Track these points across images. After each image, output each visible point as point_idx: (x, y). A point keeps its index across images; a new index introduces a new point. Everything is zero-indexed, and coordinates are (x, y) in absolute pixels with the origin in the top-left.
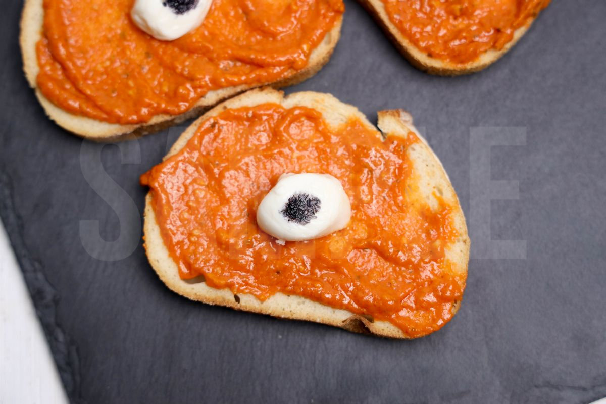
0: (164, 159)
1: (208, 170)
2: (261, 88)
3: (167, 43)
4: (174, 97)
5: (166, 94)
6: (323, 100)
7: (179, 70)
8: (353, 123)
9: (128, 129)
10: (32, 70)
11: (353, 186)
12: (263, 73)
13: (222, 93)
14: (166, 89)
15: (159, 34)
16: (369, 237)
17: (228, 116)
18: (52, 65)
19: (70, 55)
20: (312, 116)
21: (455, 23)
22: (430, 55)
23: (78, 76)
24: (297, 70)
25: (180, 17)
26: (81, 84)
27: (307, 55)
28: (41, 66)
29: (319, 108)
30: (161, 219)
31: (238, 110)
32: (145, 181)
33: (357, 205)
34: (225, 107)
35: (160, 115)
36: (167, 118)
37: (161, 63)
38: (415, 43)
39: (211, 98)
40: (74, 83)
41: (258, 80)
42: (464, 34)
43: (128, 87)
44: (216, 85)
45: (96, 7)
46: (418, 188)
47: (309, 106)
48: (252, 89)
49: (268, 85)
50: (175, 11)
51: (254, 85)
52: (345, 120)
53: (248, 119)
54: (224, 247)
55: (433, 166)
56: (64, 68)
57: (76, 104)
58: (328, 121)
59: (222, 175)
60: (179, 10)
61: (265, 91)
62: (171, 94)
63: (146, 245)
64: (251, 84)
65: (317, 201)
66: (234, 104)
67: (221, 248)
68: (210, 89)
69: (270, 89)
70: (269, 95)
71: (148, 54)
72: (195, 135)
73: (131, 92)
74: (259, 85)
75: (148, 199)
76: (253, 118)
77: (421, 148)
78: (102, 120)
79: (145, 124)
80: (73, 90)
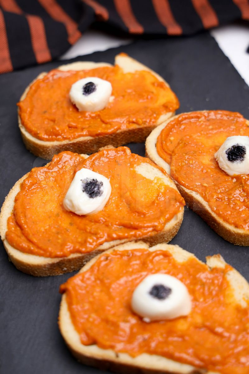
1: (102, 281)
2: (136, 241)
3: (83, 216)
5: (79, 243)
6: (173, 249)
7: (88, 230)
9: (56, 260)
10: (3, 231)
11: (192, 292)
12: (138, 233)
13: (113, 243)
14: (80, 240)
15: (79, 210)
16: (203, 321)
17: (115, 253)
18: (15, 228)
19: (26, 223)
20: (166, 255)
22: (237, 226)
23: (29, 232)
24: (157, 231)
25: (91, 199)
26: (31, 237)
27: (165, 224)
28: (9, 228)
29: (171, 252)
31: (123, 251)
32: (63, 287)
34: (114, 250)
35: (76, 254)
36: (80, 255)
38: (227, 221)
39: (106, 245)
40: (27, 236)
41: (135, 236)
43: (58, 238)
45: (44, 201)
46: (234, 295)
47: (165, 250)
48: (131, 241)
49: (140, 240)
50: (88, 196)
52: (187, 259)
53: (128, 256)
54: (110, 323)
56: (22, 229)
57: (26, 245)
58: (176, 259)
59: (110, 284)
60: (91, 196)
61: (139, 243)
62: (83, 242)
63: (60, 322)
64: (130, 238)
65: (170, 289)
66: (120, 248)
67: (108, 324)
68: (106, 241)
69: (141, 242)
70: (141, 245)
71: (71, 224)
72: (95, 263)
73: (59, 241)
74: (135, 238)
75: (64, 297)
76: (130, 255)
77: (234, 273)
78: (40, 255)
79: (66, 258)
80: (26, 239)
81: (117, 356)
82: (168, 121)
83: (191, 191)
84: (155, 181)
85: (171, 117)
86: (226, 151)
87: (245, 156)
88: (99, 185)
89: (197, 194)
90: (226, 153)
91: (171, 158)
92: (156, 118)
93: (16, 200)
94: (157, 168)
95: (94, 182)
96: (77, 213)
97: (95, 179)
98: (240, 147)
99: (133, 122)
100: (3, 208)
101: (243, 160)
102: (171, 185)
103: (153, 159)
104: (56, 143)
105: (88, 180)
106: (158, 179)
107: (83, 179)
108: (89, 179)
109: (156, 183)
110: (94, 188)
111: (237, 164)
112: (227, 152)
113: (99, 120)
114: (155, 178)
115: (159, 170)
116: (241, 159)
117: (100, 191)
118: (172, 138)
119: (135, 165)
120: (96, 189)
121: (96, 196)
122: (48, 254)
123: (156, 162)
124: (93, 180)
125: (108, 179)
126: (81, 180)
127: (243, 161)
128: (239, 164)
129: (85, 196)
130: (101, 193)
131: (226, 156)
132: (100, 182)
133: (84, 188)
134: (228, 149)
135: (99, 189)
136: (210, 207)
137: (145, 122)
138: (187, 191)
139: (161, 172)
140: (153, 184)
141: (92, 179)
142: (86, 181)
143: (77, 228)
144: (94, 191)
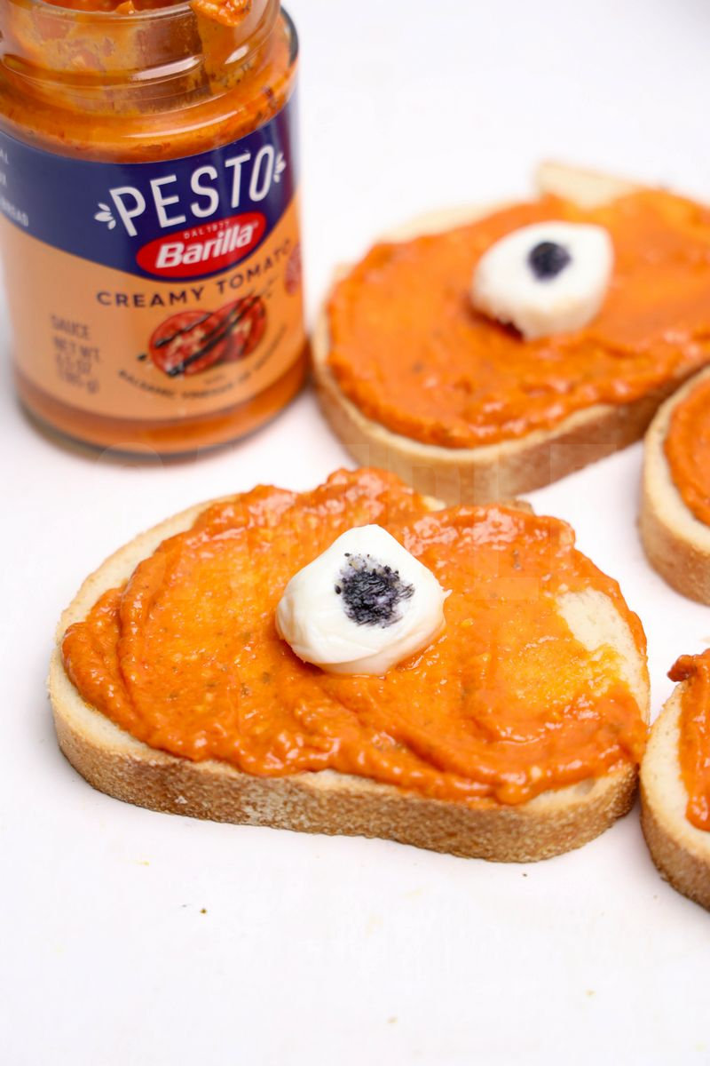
4: (265, 742)
7: (299, 713)
9: (156, 759)
12: (438, 780)
14: (259, 730)
15: (304, 644)
23: (135, 649)
24: (499, 802)
25: (352, 624)
26: (130, 665)
27: (533, 790)
28: (93, 616)
35: (222, 764)
37: (279, 695)
39: (327, 782)
41: (423, 785)
43: (200, 700)
50: (348, 611)
60: (356, 614)
62: (263, 740)
64: (406, 786)
68: (332, 766)
71: (266, 677)
73: (199, 708)
78: (125, 726)
84: (597, 658)
88: (396, 593)
95: (386, 575)
96: (297, 649)
97: (393, 571)
105: (368, 561)
106: (610, 655)
107: (354, 554)
108: (373, 561)
109: (594, 664)
110: (377, 594)
114: (601, 647)
115: (628, 630)
117: (392, 611)
119: (564, 587)
120: (381, 600)
121: (372, 621)
122: (142, 730)
124: (387, 570)
125: (445, 590)
126: (347, 555)
129: (337, 607)
130: (392, 619)
132: (406, 585)
133: (344, 581)
135: (390, 604)
139: (631, 636)
140: (583, 664)
141: (384, 565)
142: (363, 564)
143: (276, 696)
144: (374, 605)
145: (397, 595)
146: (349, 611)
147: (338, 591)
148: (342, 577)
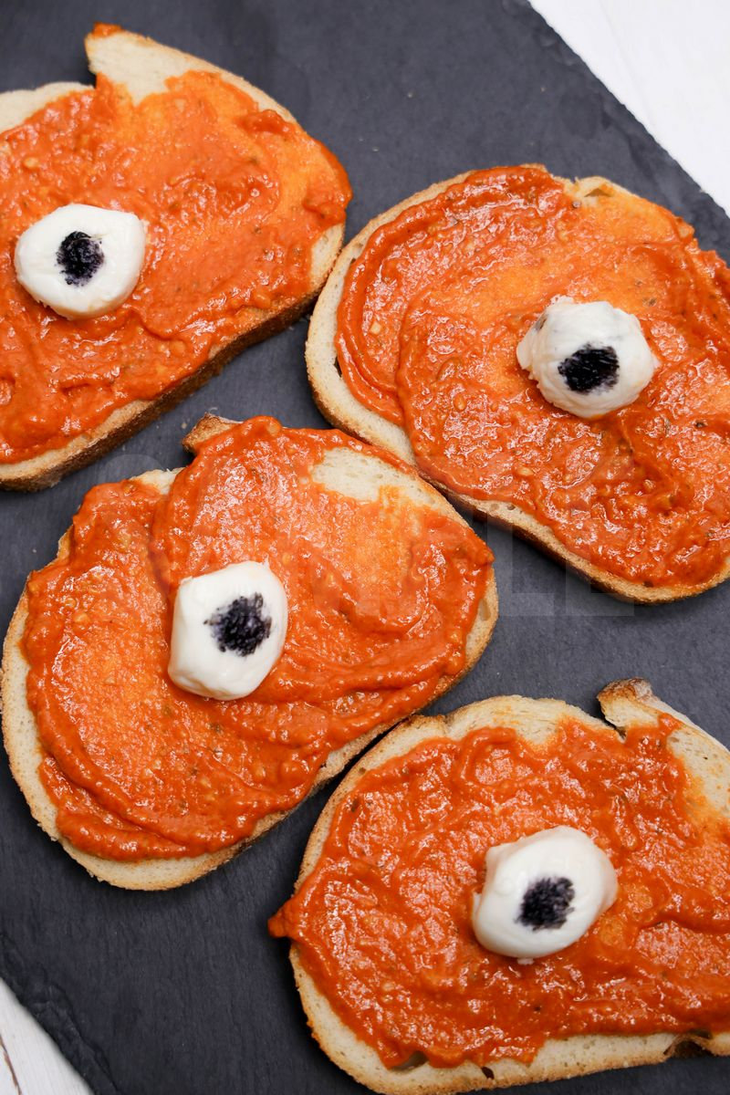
0: (297, 886)
2: (408, 721)
3: (240, 701)
4: (279, 781)
5: (265, 781)
6: (509, 709)
7: (273, 737)
8: (568, 728)
10: (45, 813)
11: (602, 830)
12: (404, 698)
13: (351, 750)
14: (262, 773)
16: (656, 903)
17: (372, 783)
18: (74, 795)
19: (96, 772)
20: (504, 740)
21: (670, 522)
23: (120, 800)
24: (453, 675)
25: (250, 657)
26: (129, 810)
27: (462, 649)
28: (58, 803)
30: (326, 986)
31: (384, 767)
32: (278, 930)
33: (621, 857)
34: (363, 770)
35: (267, 818)
36: (278, 817)
37: (241, 734)
38: (620, 573)
39: (335, 763)
40: (117, 811)
41: (399, 710)
42: (692, 537)
43: (204, 790)
44: (337, 741)
46: (704, 797)
47: (491, 724)
48: (394, 727)
49: (417, 713)
51: (395, 721)
52: (553, 728)
53: (405, 778)
54: (438, 996)
55: (716, 756)
56: (95, 795)
57: (131, 846)
58: (527, 738)
59: (395, 881)
60: (245, 648)
61: (416, 724)
62: (273, 778)
63: (316, 1034)
64: (389, 720)
65: (566, 883)
66: (374, 761)
67: (434, 999)
69: (422, 719)
70: (423, 727)
71: (216, 727)
72: (331, 830)
73: (210, 798)
74: (404, 717)
75: (294, 958)
76: (411, 772)
77: (688, 734)
79: (248, 840)
80: (119, 824)
81: (489, 1073)
82: (343, 266)
83: (493, 502)
84: (386, 503)
85: (346, 242)
86: (559, 368)
87: (618, 371)
88: (254, 608)
89: (512, 508)
90: (561, 373)
91: (401, 408)
92: (305, 269)
93: (34, 706)
94: (374, 454)
95: (237, 607)
98: (598, 351)
99: (243, 306)
100: (8, 740)
101: (613, 383)
102: (434, 502)
103: (352, 426)
104: (50, 460)
105: (221, 612)
106: (391, 493)
107: (208, 616)
108: (223, 608)
109: (390, 510)
110: (245, 623)
111: (599, 394)
112: (564, 368)
113: (140, 330)
114: (381, 490)
115: (382, 462)
116: (608, 381)
117: (262, 623)
118: (376, 329)
119: (310, 467)
120: (250, 623)
121: (259, 641)
122: (199, 848)
123: (362, 434)
124: (235, 602)
126: (206, 623)
127: (616, 386)
128: (604, 394)
129: (232, 657)
130: (266, 627)
131: (563, 379)
132: (253, 597)
133: (220, 639)
134: (563, 361)
135: (257, 619)
136: (562, 540)
137: (277, 296)
138: (484, 507)
139: (390, 466)
140: (382, 517)
141: (230, 602)
142: (219, 617)
144: (249, 631)
145: (256, 609)
146: (240, 652)
147: (223, 649)
148: (216, 639)
